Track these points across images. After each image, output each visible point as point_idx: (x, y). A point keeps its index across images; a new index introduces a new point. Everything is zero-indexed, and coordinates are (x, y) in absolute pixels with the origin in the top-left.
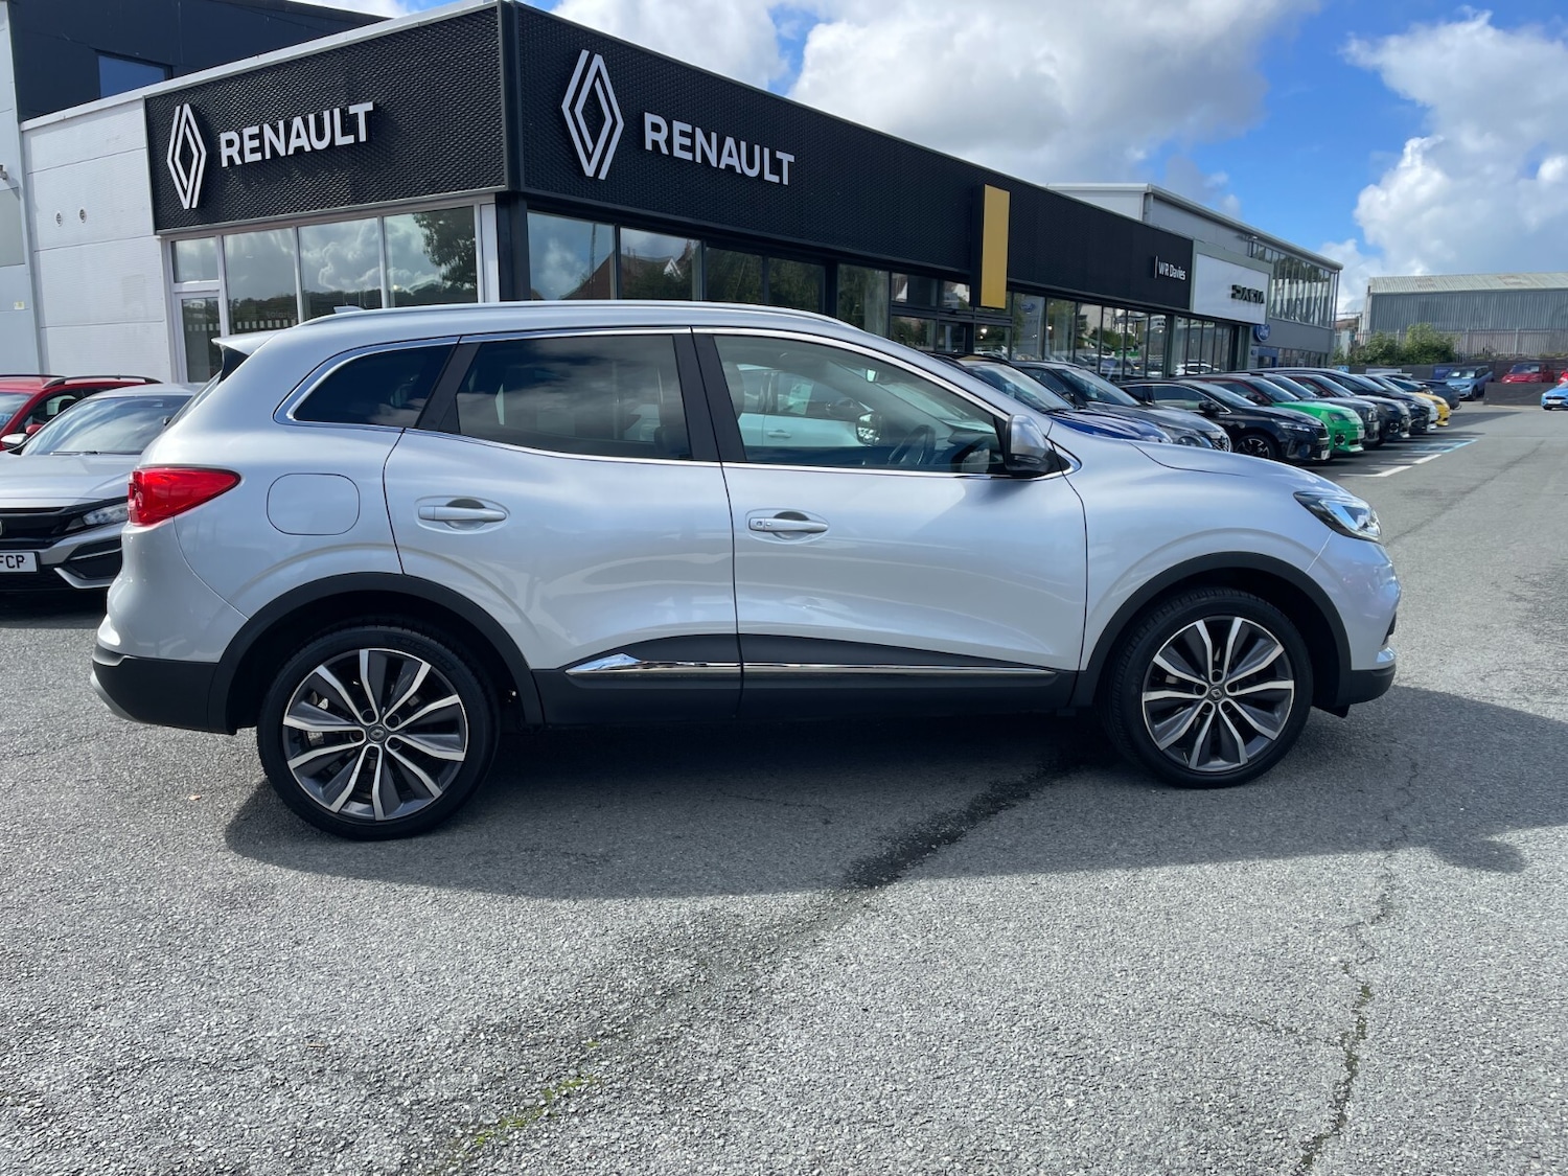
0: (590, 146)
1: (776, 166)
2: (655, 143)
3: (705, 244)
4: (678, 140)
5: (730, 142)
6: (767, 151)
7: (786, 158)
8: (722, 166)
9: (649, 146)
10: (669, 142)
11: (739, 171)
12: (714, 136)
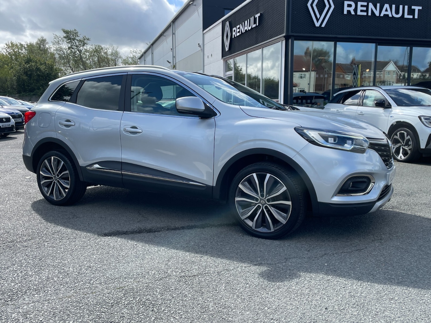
0: (318, 16)
1: (411, 12)
2: (349, 12)
3: (377, 44)
4: (359, 8)
5: (387, 6)
6: (406, 7)
7: (417, 8)
8: (382, 15)
9: (345, 12)
10: (356, 10)
11: (390, 16)
12: (378, 5)
